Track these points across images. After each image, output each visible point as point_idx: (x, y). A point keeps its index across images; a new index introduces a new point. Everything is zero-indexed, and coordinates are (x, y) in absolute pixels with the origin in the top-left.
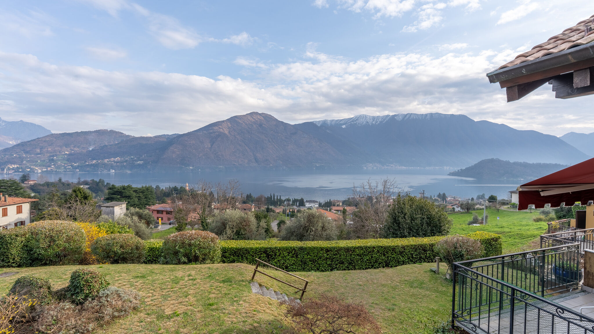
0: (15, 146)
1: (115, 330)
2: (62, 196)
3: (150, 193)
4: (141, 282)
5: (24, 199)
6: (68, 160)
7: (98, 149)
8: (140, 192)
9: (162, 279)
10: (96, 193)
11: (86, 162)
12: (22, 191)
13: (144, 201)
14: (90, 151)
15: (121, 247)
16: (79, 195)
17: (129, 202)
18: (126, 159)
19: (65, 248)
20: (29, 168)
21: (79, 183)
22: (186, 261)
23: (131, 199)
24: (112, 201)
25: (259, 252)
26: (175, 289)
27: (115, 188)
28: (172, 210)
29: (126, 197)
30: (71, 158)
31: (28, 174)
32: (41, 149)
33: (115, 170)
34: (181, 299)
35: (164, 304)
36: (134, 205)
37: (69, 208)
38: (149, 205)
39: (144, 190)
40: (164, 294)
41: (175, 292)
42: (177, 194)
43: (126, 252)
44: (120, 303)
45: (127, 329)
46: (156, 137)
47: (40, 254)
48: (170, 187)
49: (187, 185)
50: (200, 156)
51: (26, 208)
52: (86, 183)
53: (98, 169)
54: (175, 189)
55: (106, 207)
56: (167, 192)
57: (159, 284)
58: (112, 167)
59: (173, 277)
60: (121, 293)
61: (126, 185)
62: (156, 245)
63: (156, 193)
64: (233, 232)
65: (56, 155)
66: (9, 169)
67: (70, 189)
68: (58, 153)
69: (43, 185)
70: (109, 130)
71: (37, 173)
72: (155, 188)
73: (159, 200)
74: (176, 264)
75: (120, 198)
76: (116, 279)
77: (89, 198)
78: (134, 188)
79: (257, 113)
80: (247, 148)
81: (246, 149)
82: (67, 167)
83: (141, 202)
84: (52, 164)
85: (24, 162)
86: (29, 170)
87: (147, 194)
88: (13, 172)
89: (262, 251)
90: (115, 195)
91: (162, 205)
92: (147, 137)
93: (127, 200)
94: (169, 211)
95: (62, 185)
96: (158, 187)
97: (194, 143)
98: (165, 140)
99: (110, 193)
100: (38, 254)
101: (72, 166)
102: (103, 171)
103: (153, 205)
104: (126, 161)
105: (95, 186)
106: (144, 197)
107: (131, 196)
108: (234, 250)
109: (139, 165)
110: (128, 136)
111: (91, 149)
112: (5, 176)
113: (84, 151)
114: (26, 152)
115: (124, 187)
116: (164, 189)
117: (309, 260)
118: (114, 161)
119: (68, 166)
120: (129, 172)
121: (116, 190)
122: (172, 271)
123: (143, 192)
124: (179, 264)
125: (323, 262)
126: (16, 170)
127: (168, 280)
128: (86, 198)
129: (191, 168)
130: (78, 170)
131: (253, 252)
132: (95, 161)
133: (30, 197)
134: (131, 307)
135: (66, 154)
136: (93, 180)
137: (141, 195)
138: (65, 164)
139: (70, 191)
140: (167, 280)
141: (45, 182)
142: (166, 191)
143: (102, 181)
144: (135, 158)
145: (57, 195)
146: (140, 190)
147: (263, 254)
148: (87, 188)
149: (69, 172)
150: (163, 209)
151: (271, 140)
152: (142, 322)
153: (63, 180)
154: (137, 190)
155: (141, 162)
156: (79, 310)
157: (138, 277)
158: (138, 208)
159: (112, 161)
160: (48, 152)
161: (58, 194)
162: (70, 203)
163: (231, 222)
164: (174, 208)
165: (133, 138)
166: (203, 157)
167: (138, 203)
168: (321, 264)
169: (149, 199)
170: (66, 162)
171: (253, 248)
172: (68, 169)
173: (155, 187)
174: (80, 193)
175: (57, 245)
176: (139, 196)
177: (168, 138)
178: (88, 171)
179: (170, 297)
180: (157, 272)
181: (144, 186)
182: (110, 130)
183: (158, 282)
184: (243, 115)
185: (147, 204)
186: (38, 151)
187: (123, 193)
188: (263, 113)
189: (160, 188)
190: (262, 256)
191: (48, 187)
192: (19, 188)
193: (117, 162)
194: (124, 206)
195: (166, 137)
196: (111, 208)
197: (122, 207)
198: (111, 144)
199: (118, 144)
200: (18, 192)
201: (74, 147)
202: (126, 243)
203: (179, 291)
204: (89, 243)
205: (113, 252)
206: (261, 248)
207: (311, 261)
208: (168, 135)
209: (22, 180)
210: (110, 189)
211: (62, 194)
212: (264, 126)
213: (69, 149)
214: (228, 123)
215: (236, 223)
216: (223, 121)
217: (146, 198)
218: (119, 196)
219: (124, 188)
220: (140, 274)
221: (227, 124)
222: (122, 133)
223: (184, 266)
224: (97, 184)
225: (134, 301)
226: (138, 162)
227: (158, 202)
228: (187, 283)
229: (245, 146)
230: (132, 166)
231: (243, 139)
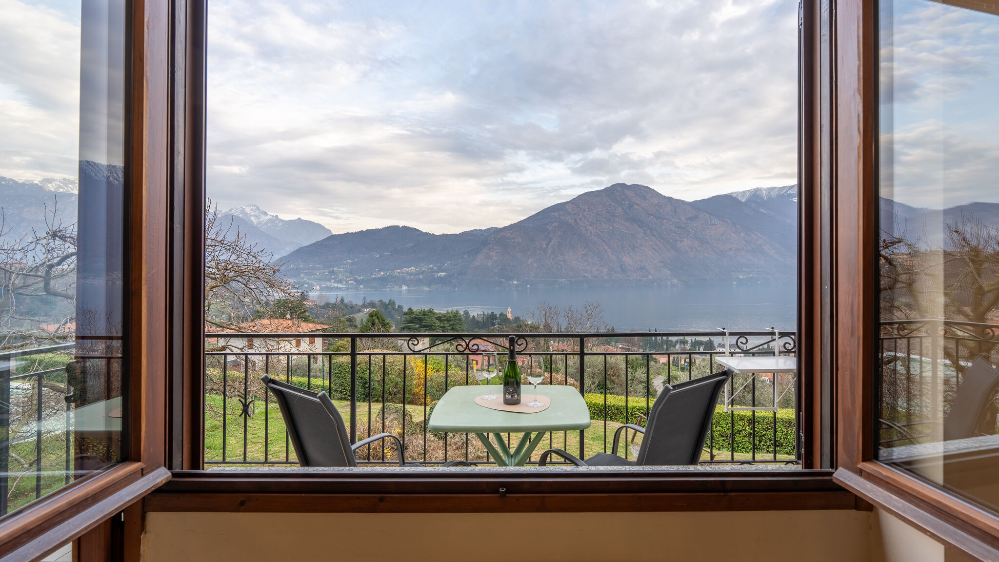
3: (457, 321)
5: (317, 325)
6: (351, 273)
7: (387, 255)
8: (444, 320)
11: (371, 274)
16: (377, 321)
18: (423, 269)
19: (397, 383)
21: (366, 306)
27: (412, 313)
33: (408, 286)
39: (450, 317)
46: (463, 234)
47: (375, 388)
48: (483, 314)
49: (509, 310)
50: (529, 263)
52: (372, 305)
53: (387, 285)
54: (492, 317)
56: (481, 321)
58: (404, 282)
61: (427, 309)
63: (465, 321)
64: (594, 383)
69: (323, 307)
70: (401, 226)
71: (316, 290)
72: (464, 315)
75: (418, 328)
77: (388, 326)
78: (437, 314)
80: (606, 248)
81: (604, 249)
82: (350, 282)
84: (333, 277)
85: (302, 275)
86: (306, 286)
87: (454, 324)
90: (413, 323)
92: (451, 235)
95: (344, 307)
96: (467, 313)
97: (520, 241)
98: (476, 238)
101: (355, 280)
102: (393, 287)
104: (423, 272)
105: (383, 310)
107: (433, 326)
109: (440, 277)
110: (425, 233)
111: (379, 254)
114: (304, 261)
115: (424, 311)
116: (476, 315)
117: (720, 435)
118: (407, 273)
119: (351, 280)
121: (413, 316)
123: (448, 320)
125: (744, 441)
128: (384, 326)
129: (515, 282)
130: (362, 286)
132: (382, 273)
135: (349, 262)
136: (381, 300)
137: (446, 324)
138: (347, 277)
141: (325, 302)
142: (479, 320)
143: (392, 303)
144: (435, 268)
145: (343, 321)
146: (445, 316)
149: (352, 288)
151: (649, 233)
153: (346, 301)
154: (441, 317)
155: (442, 274)
159: (404, 273)
160: (328, 259)
161: (344, 319)
163: (590, 368)
165: (432, 237)
166: (535, 264)
168: (740, 443)
170: (349, 275)
172: (351, 284)
173: (462, 313)
174: (378, 318)
177: (482, 235)
178: (374, 288)
181: (450, 311)
182: (403, 226)
184: (601, 190)
186: (317, 259)
187: (422, 321)
189: (470, 315)
191: (328, 310)
193: (411, 274)
197: (425, 342)
207: (722, 436)
209: (301, 300)
210: (406, 314)
215: (598, 370)
218: (417, 326)
219: (424, 313)
222: (418, 230)
224: (387, 306)
226: (439, 274)
229: (604, 244)
230: (431, 281)
231: (600, 232)
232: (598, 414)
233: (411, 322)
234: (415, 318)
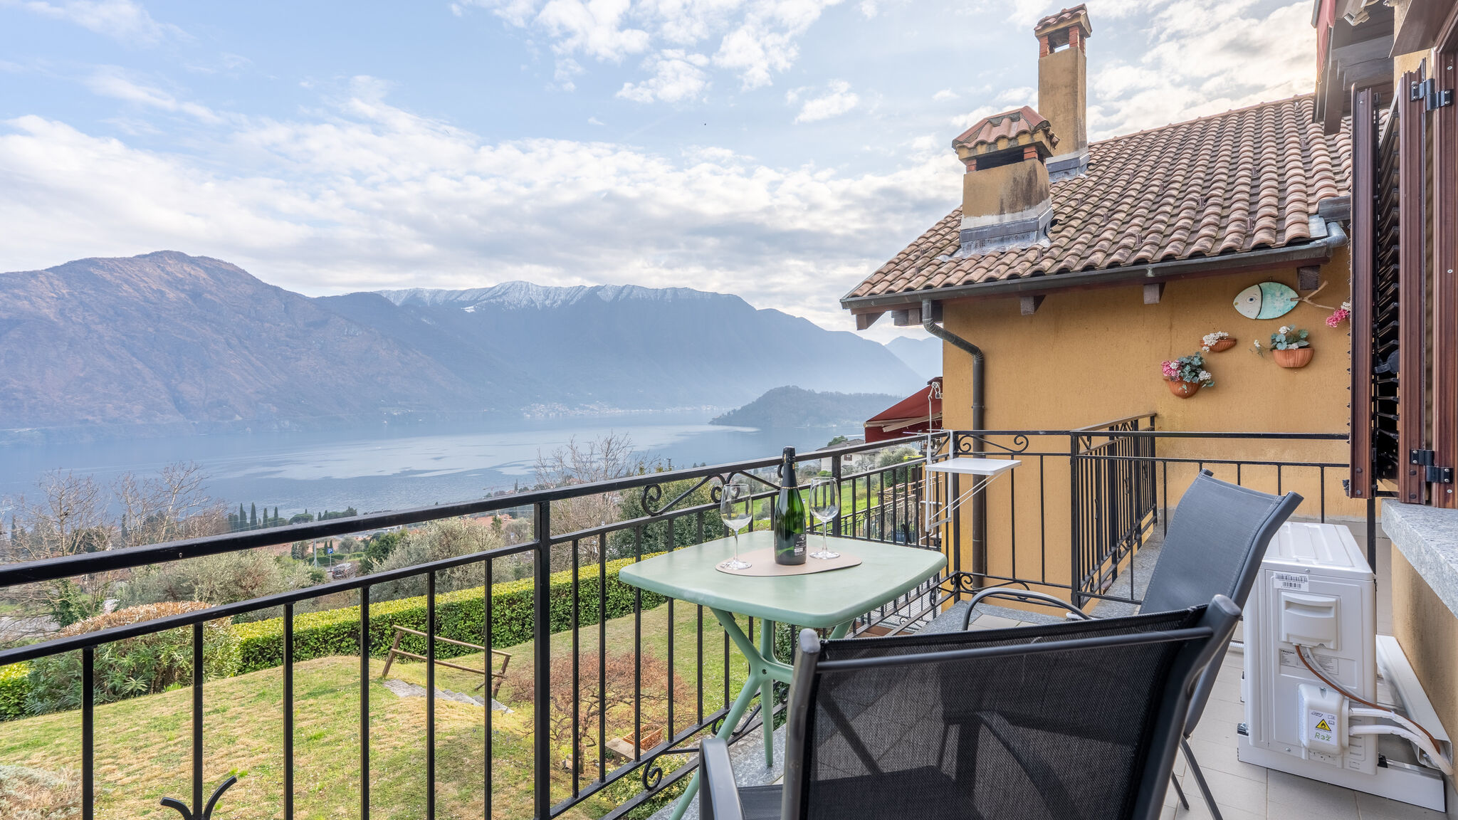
25: (335, 637)
79: (180, 257)
80: (139, 366)
81: (135, 368)
89: (345, 632)
108: (258, 646)
117: (471, 631)
125: (503, 630)
131: (317, 639)
151: (234, 342)
171: (317, 630)
184: (124, 259)
188: (202, 257)
206: (340, 625)
212: (209, 297)
214: (56, 282)
229: (134, 359)
231: (124, 338)
232: (254, 659)
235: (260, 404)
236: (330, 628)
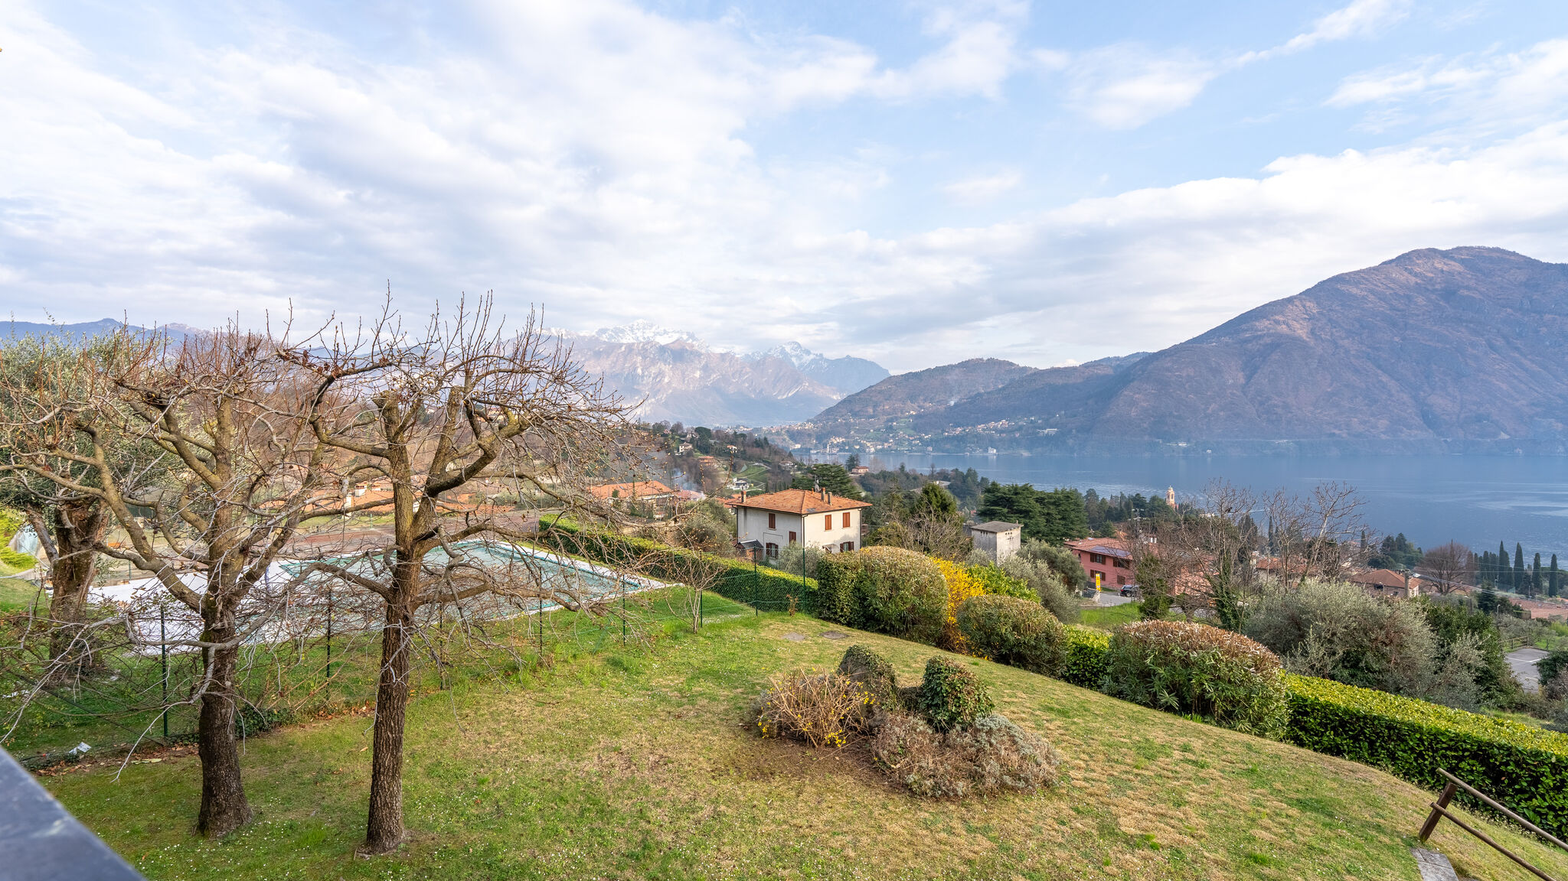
0: (840, 403)
1: (1006, 816)
2: (905, 501)
3: (1072, 507)
4: (1058, 723)
5: (852, 502)
6: (914, 429)
7: (965, 403)
8: (1049, 503)
9: (1111, 734)
10: (962, 498)
11: (944, 431)
12: (849, 485)
13: (1058, 525)
14: (951, 408)
15: (1015, 627)
16: (934, 500)
17: (1026, 526)
18: (1020, 423)
19: (914, 606)
20: (859, 444)
21: (933, 477)
22: (1174, 705)
23: (1031, 518)
24: (991, 520)
25: (1449, 748)
26: (1146, 773)
27: (998, 490)
28: (1131, 558)
29: (1020, 512)
30: (920, 424)
31: (857, 455)
32: (874, 406)
33: (997, 449)
34: (1163, 805)
35: (1115, 801)
36: (1038, 532)
37: (918, 525)
38: (1072, 538)
39: (1059, 499)
40: (1115, 773)
41: (1145, 781)
42: (1142, 514)
43: (1024, 643)
44: (1015, 757)
45: (1030, 826)
46: (1086, 366)
47: (878, 609)
48: (1122, 496)
49: (1171, 491)
50: (1209, 411)
51: (855, 516)
52: (944, 476)
53: (966, 447)
54: (1137, 501)
55: (982, 531)
56: (1116, 509)
57: (1103, 745)
58: (992, 443)
59: (1137, 738)
60: (1016, 734)
61: (1020, 484)
62: (1091, 640)
63: (1087, 509)
64: (1334, 654)
65: (896, 419)
66: (833, 446)
67: (918, 487)
68: (899, 414)
69: (877, 477)
70: (986, 359)
71: (869, 453)
72: (1086, 497)
73: (1094, 528)
74: (1146, 705)
75: (1008, 513)
76: (1005, 699)
77: (950, 508)
78: (1038, 492)
79: (1432, 253)
80: (1385, 378)
81: (1381, 381)
82: (914, 442)
83: (1053, 527)
84: (891, 435)
85: (852, 432)
86: (858, 447)
87: (1066, 510)
88: (838, 452)
89: (1466, 750)
90: (999, 505)
91: (1105, 541)
92: (1065, 368)
93: (1023, 520)
94: (1123, 560)
95: (904, 478)
96: (1091, 493)
97: (1192, 374)
98: (1110, 371)
99: (989, 501)
100: (875, 609)
101: (920, 439)
102: (975, 451)
103: (1081, 538)
104: (1020, 428)
105: (959, 483)
106: (1060, 517)
107: (1031, 511)
108: (1337, 715)
109: (1048, 437)
110: (1025, 369)
111: (952, 403)
112: (828, 457)
113: (942, 408)
114: (855, 415)
115: (1016, 489)
116: (1108, 499)
118: (995, 429)
119: (915, 439)
120: (1026, 454)
121: (999, 494)
122: (1137, 721)
123: (1056, 504)
124: (1155, 708)
126: (841, 447)
127: (1125, 740)
128: (944, 507)
129: (1183, 445)
130: (930, 449)
131: (1420, 739)
132: (959, 429)
133: (860, 499)
134: (1038, 777)
135: (912, 415)
136: (957, 470)
137: (1053, 510)
138: (910, 436)
139: (918, 491)
140: (1122, 739)
141: (880, 470)
142: (1112, 506)
143: (971, 473)
144: (1040, 421)
145: (898, 498)
146: (1051, 497)
147: (1471, 762)
148: (946, 488)
149: (916, 451)
150: (1106, 552)
151: (1500, 342)
152: (1063, 823)
153: (907, 469)
154: (1043, 499)
155: (1052, 431)
156: (939, 742)
157: (1052, 709)
158: (1047, 541)
159: (991, 430)
160: (884, 412)
161: (899, 494)
162: (920, 516)
163: (1323, 620)
164: (1134, 552)
165: (1035, 374)
166: (1222, 413)
167: (1046, 530)
169: (1072, 523)
170: (912, 432)
171: (1421, 728)
172: (916, 445)
173: (1084, 494)
174: (936, 496)
175: (901, 598)
176: (1048, 514)
177: (1119, 366)
178: (947, 451)
179: (1132, 789)
180: (1098, 713)
181: (1060, 489)
182: (989, 360)
183: (1100, 738)
184: (1370, 269)
185: (1066, 535)
186: (871, 410)
187: (1013, 502)
188: (1458, 248)
189: (1097, 497)
190: (1463, 765)
191: (885, 481)
192: (845, 481)
193: (1001, 432)
194: (1017, 533)
195: (1114, 364)
196: (991, 536)
197: (1013, 535)
198: (989, 390)
199: (1004, 389)
200: (844, 487)
201: (925, 400)
202: (1024, 621)
203: (1157, 781)
204: (953, 604)
205: (997, 635)
206: (1457, 735)
208: (1117, 359)
209: (849, 466)
210: (988, 491)
211: (906, 497)
212: (1465, 293)
213: (915, 406)
214: (1308, 304)
215: (1345, 628)
216: (1290, 300)
217: (1063, 519)
218: (1006, 510)
219: (1016, 491)
220: (1057, 703)
221: (1304, 306)
222: (1012, 364)
223: (1170, 718)
224: (964, 478)
225: (1045, 765)
226: (1046, 431)
227: (1092, 531)
228: (1178, 769)
229: (1380, 372)
230: (1033, 440)
231: (1369, 350)
233: (995, 503)
234: (1002, 498)
235: (1536, 418)
236: (1442, 734)
